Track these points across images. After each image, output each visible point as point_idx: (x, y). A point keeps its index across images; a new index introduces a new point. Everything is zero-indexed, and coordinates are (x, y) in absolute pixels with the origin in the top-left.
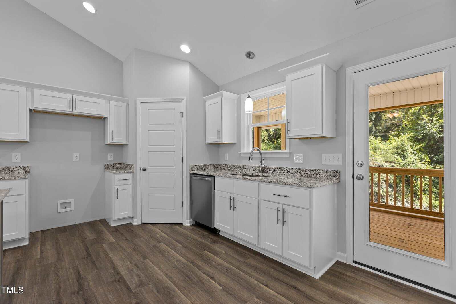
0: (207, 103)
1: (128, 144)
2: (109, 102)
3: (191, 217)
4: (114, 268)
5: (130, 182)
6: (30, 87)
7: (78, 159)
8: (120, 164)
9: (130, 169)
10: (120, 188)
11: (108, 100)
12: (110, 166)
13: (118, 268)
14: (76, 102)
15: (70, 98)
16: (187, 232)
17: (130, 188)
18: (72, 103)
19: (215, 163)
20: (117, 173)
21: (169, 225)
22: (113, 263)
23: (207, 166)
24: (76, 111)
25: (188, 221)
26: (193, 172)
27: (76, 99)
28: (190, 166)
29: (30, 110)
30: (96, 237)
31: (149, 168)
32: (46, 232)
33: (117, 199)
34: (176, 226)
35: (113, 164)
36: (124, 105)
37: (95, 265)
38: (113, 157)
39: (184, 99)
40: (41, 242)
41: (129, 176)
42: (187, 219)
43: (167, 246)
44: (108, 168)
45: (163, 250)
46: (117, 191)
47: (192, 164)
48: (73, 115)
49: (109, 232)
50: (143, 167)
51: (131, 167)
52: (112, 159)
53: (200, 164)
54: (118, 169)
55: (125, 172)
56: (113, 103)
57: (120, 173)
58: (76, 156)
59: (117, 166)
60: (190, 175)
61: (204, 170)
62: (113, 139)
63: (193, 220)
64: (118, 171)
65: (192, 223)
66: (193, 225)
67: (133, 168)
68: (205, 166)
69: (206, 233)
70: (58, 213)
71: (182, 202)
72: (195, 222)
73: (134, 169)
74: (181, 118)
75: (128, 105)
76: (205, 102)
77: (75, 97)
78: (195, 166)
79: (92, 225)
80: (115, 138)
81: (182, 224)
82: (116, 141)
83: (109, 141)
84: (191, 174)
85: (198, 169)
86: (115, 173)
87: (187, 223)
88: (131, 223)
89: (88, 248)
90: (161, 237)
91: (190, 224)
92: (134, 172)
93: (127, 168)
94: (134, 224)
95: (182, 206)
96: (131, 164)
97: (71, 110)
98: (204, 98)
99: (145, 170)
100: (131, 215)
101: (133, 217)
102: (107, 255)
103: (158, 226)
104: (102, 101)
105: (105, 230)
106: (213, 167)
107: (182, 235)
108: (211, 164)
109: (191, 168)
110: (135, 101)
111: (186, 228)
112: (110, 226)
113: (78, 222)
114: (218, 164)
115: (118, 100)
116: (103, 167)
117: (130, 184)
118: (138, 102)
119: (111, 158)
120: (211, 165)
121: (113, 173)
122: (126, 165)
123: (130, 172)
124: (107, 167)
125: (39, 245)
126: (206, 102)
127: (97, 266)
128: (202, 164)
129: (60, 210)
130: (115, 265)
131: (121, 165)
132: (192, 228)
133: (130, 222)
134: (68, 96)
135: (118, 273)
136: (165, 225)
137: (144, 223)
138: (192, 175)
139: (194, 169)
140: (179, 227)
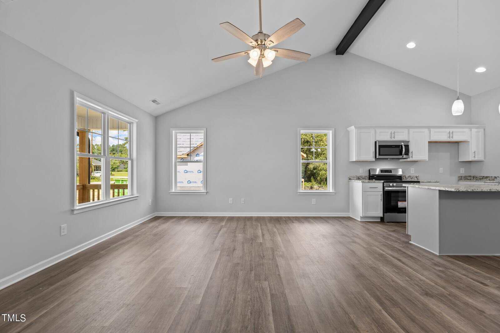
6: (429, 128)
12: (462, 178)
29: (429, 142)
35: (465, 176)
52: (464, 173)
119: (462, 171)
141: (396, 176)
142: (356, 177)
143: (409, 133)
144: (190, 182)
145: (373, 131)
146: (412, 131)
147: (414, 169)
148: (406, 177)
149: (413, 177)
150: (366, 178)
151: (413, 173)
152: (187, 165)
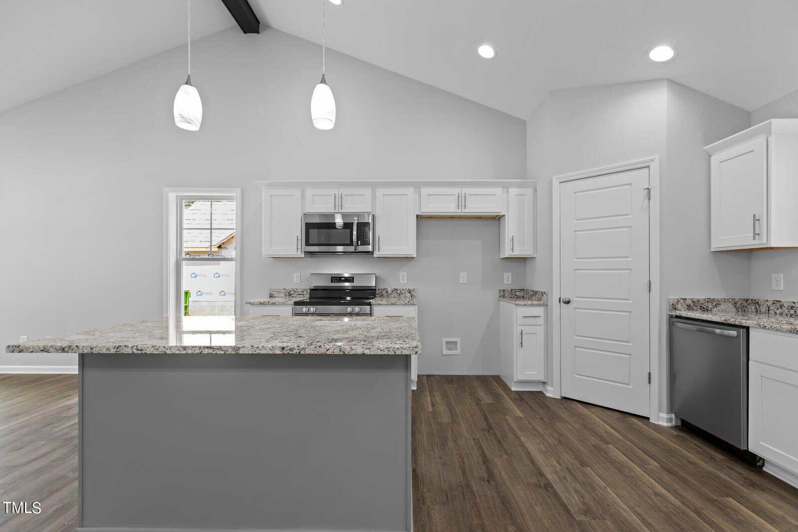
0: (715, 159)
1: (535, 257)
2: (508, 190)
3: (671, 409)
4: (533, 462)
5: (541, 321)
6: (417, 186)
7: (465, 282)
8: (521, 290)
9: (540, 299)
10: (526, 330)
11: (506, 187)
12: (506, 293)
13: (540, 465)
14: (465, 197)
15: (459, 193)
16: (664, 439)
17: (541, 330)
18: (461, 200)
19: (738, 296)
20: (521, 305)
21: (617, 413)
22: (529, 453)
23: (716, 303)
24: (466, 211)
25: (665, 416)
26: (678, 313)
27: (465, 193)
28: (669, 299)
30: (493, 402)
31: (575, 299)
32: (431, 379)
33: (522, 347)
34: (634, 420)
35: (512, 290)
36: (529, 191)
37: (503, 448)
38: (510, 279)
39: (653, 161)
40: (429, 390)
41: (539, 311)
42: (660, 411)
43: (624, 455)
44: (504, 296)
45: (618, 460)
46: (522, 334)
47: (674, 297)
48: (460, 218)
49: (511, 399)
50: (564, 297)
51: (543, 295)
52: (510, 282)
53: (696, 297)
54: (518, 297)
55: (533, 305)
56: (513, 191)
57: (525, 305)
58: (463, 277)
59: (516, 293)
60: (670, 320)
61: (705, 310)
62: (513, 249)
63: (677, 416)
64: (522, 302)
65: (674, 423)
66: (676, 427)
67: (546, 298)
68: (708, 302)
69: (719, 456)
70: (442, 355)
71: (650, 374)
72: (683, 421)
73: (547, 301)
74: (647, 200)
75: (535, 191)
76: (710, 156)
77: (465, 190)
78: (682, 301)
79: (483, 380)
80: (516, 248)
81: (648, 419)
82: (517, 253)
83: (507, 253)
84: (671, 317)
85: (689, 308)
86: (518, 305)
87: (662, 419)
88: (541, 392)
89: (486, 417)
90: (607, 433)
91: (669, 425)
92: (547, 305)
93: (534, 298)
94: (548, 395)
95: (650, 383)
96: (543, 291)
97: (460, 211)
98: (705, 148)
99: (568, 302)
100: (542, 379)
101: (544, 383)
102: (517, 437)
103: (594, 409)
104: (498, 191)
105: (504, 394)
106: (732, 306)
107: (654, 441)
108: (727, 298)
109: (673, 304)
110: (551, 182)
111: (657, 428)
112: (510, 390)
113: (465, 373)
114: (747, 298)
115: (520, 186)
116: (497, 295)
117: (540, 325)
118: (555, 183)
119: (508, 280)
120: (726, 301)
121: (516, 305)
122: (531, 293)
123: (541, 305)
124: (503, 294)
125: (428, 393)
126: (713, 157)
127: (505, 449)
128: (700, 296)
129: (445, 352)
130: (533, 457)
131: (523, 293)
132: (675, 433)
133: (540, 390)
134: (456, 191)
135: (541, 474)
136: (608, 412)
137: (565, 398)
138: (674, 320)
139: (679, 306)
140: (642, 422)
141: (368, 290)
142: (283, 291)
143: (374, 197)
144: (225, 294)
145: (297, 193)
146: (380, 192)
147: (405, 274)
148: (387, 291)
149: (403, 292)
150: (305, 293)
151: (404, 282)
152: (220, 264)
